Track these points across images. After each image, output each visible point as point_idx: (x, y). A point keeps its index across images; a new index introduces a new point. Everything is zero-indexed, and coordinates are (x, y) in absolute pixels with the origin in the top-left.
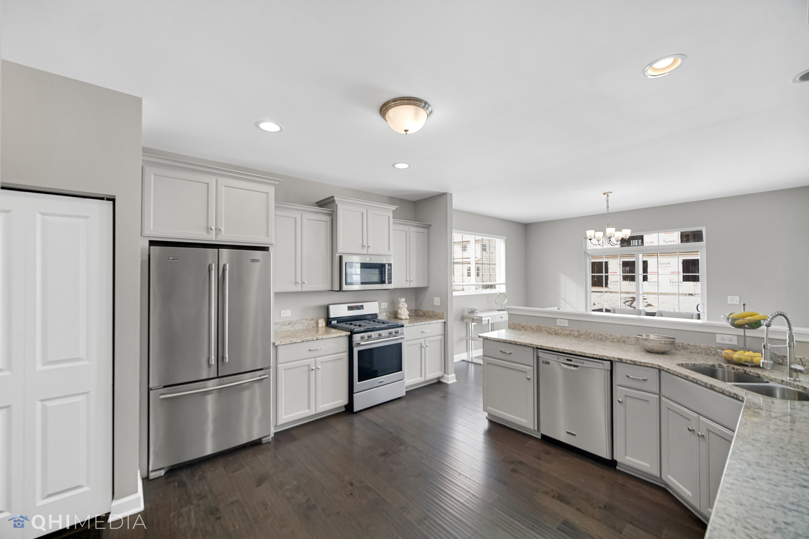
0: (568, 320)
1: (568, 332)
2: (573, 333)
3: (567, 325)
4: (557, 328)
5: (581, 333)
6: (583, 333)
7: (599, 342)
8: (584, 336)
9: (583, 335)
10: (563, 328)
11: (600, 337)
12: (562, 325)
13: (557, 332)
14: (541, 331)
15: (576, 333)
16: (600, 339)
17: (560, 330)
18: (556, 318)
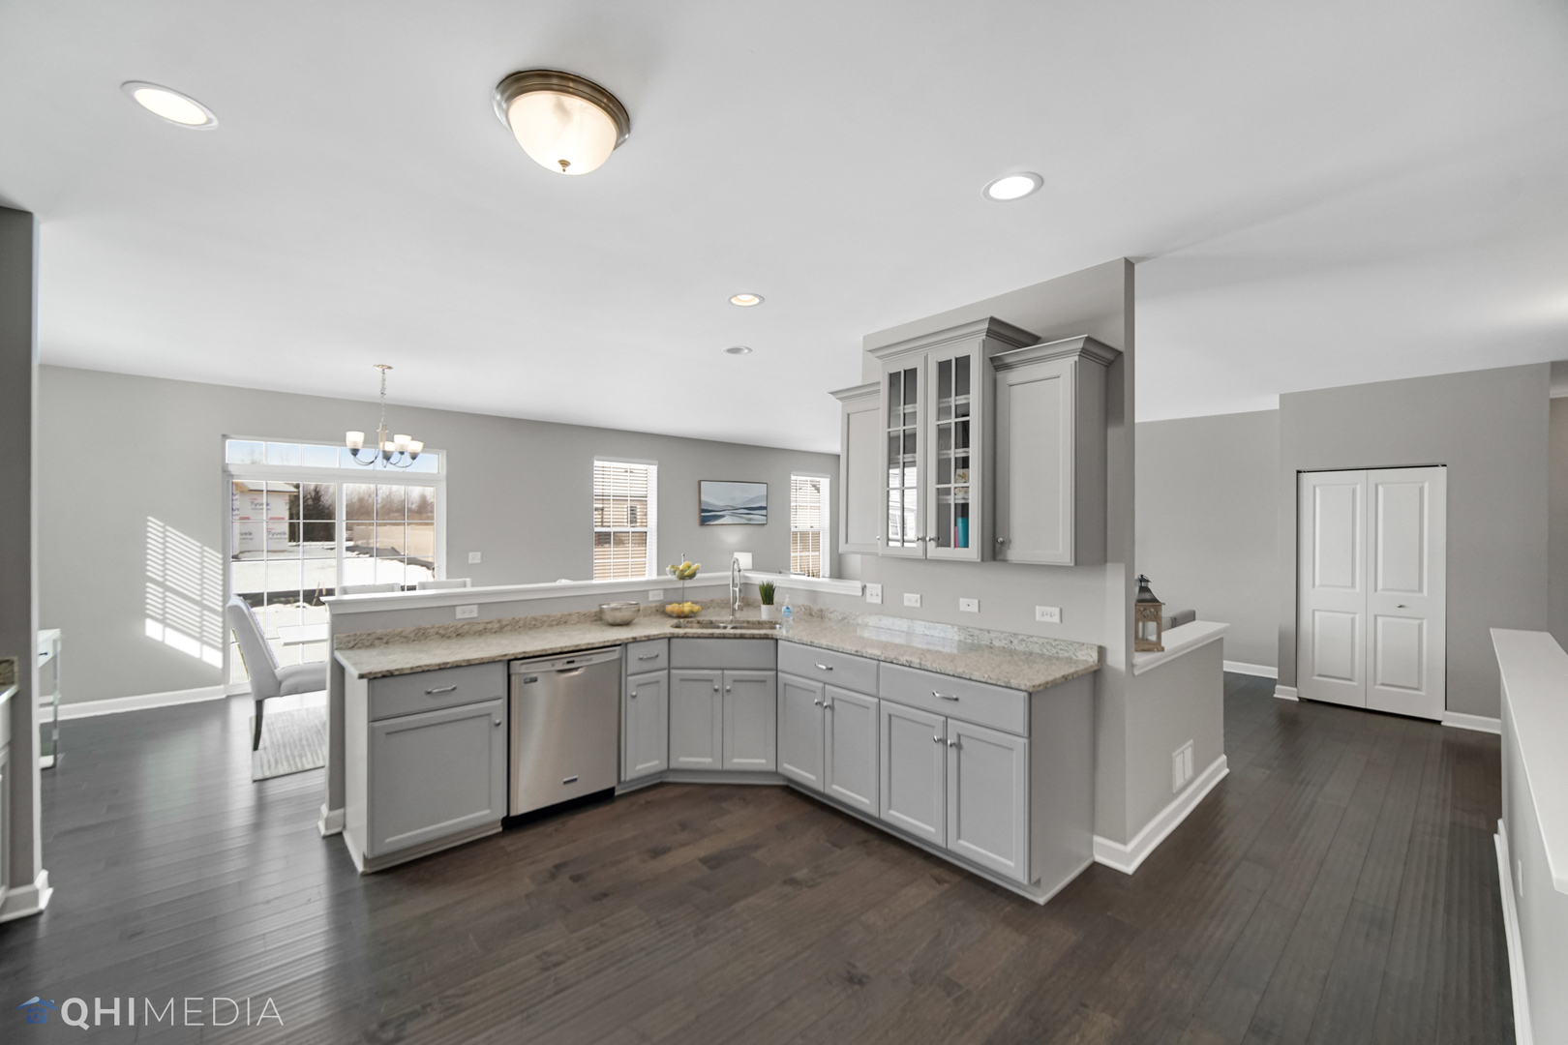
0: (479, 604)
1: (481, 627)
2: (489, 626)
3: (475, 614)
4: (460, 624)
5: (504, 623)
6: (507, 623)
7: (555, 628)
8: (509, 628)
9: (507, 625)
10: (470, 622)
11: (533, 623)
12: (467, 616)
13: (461, 631)
14: (426, 638)
15: (497, 626)
16: (533, 625)
17: (467, 627)
18: (455, 606)
